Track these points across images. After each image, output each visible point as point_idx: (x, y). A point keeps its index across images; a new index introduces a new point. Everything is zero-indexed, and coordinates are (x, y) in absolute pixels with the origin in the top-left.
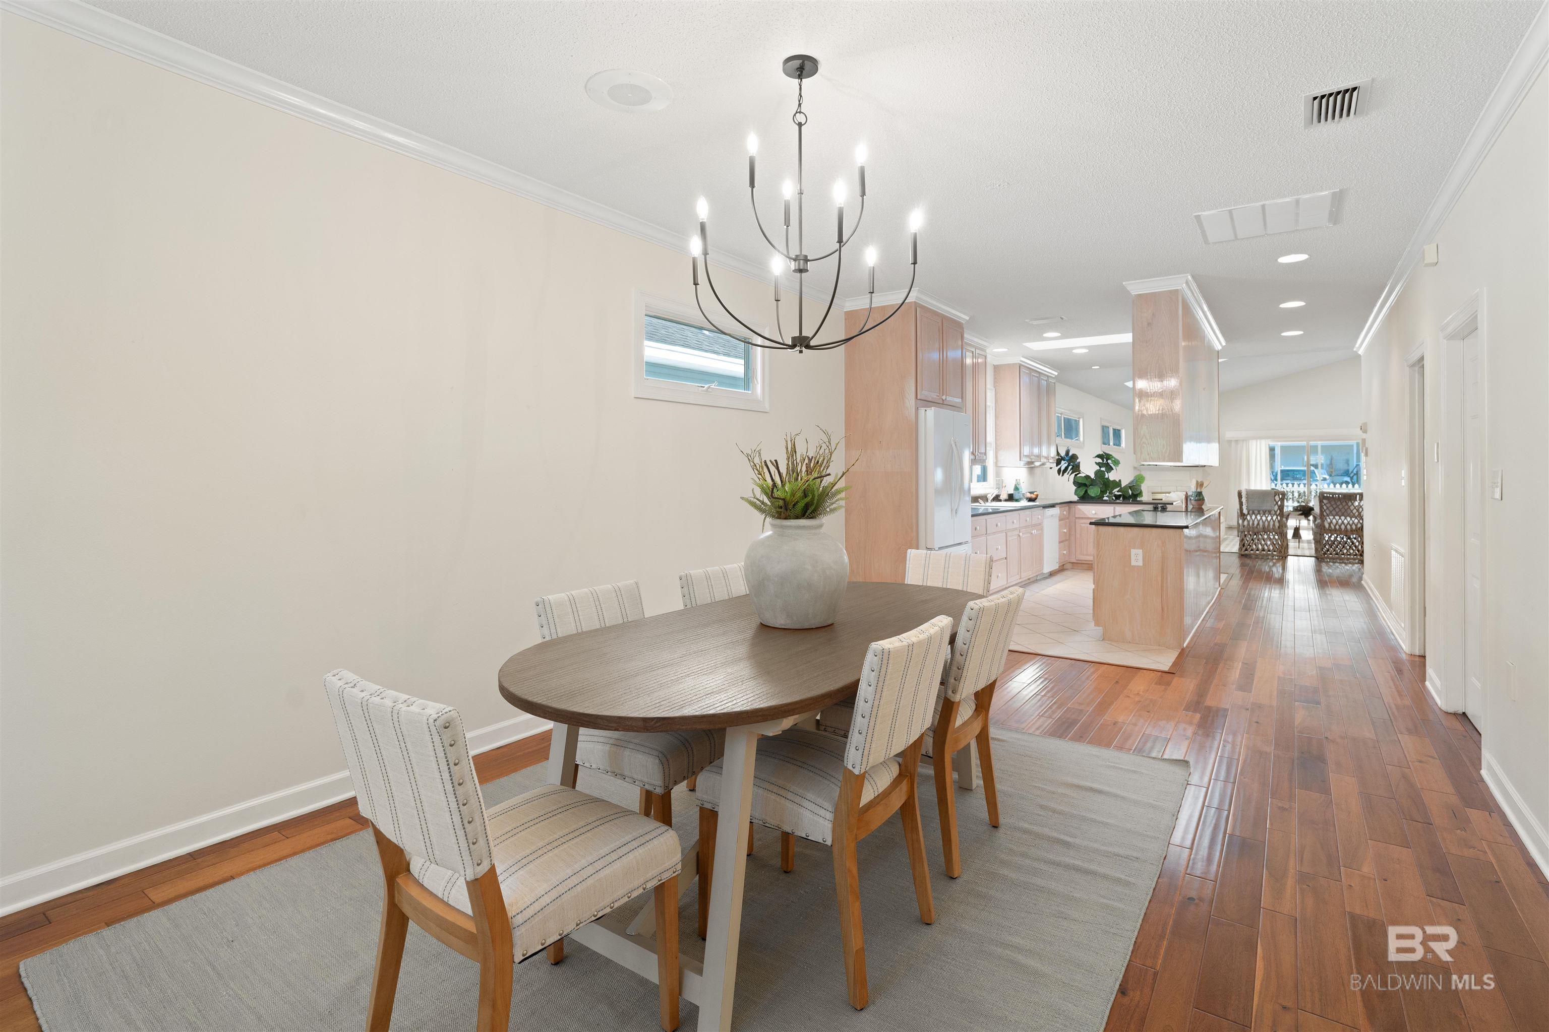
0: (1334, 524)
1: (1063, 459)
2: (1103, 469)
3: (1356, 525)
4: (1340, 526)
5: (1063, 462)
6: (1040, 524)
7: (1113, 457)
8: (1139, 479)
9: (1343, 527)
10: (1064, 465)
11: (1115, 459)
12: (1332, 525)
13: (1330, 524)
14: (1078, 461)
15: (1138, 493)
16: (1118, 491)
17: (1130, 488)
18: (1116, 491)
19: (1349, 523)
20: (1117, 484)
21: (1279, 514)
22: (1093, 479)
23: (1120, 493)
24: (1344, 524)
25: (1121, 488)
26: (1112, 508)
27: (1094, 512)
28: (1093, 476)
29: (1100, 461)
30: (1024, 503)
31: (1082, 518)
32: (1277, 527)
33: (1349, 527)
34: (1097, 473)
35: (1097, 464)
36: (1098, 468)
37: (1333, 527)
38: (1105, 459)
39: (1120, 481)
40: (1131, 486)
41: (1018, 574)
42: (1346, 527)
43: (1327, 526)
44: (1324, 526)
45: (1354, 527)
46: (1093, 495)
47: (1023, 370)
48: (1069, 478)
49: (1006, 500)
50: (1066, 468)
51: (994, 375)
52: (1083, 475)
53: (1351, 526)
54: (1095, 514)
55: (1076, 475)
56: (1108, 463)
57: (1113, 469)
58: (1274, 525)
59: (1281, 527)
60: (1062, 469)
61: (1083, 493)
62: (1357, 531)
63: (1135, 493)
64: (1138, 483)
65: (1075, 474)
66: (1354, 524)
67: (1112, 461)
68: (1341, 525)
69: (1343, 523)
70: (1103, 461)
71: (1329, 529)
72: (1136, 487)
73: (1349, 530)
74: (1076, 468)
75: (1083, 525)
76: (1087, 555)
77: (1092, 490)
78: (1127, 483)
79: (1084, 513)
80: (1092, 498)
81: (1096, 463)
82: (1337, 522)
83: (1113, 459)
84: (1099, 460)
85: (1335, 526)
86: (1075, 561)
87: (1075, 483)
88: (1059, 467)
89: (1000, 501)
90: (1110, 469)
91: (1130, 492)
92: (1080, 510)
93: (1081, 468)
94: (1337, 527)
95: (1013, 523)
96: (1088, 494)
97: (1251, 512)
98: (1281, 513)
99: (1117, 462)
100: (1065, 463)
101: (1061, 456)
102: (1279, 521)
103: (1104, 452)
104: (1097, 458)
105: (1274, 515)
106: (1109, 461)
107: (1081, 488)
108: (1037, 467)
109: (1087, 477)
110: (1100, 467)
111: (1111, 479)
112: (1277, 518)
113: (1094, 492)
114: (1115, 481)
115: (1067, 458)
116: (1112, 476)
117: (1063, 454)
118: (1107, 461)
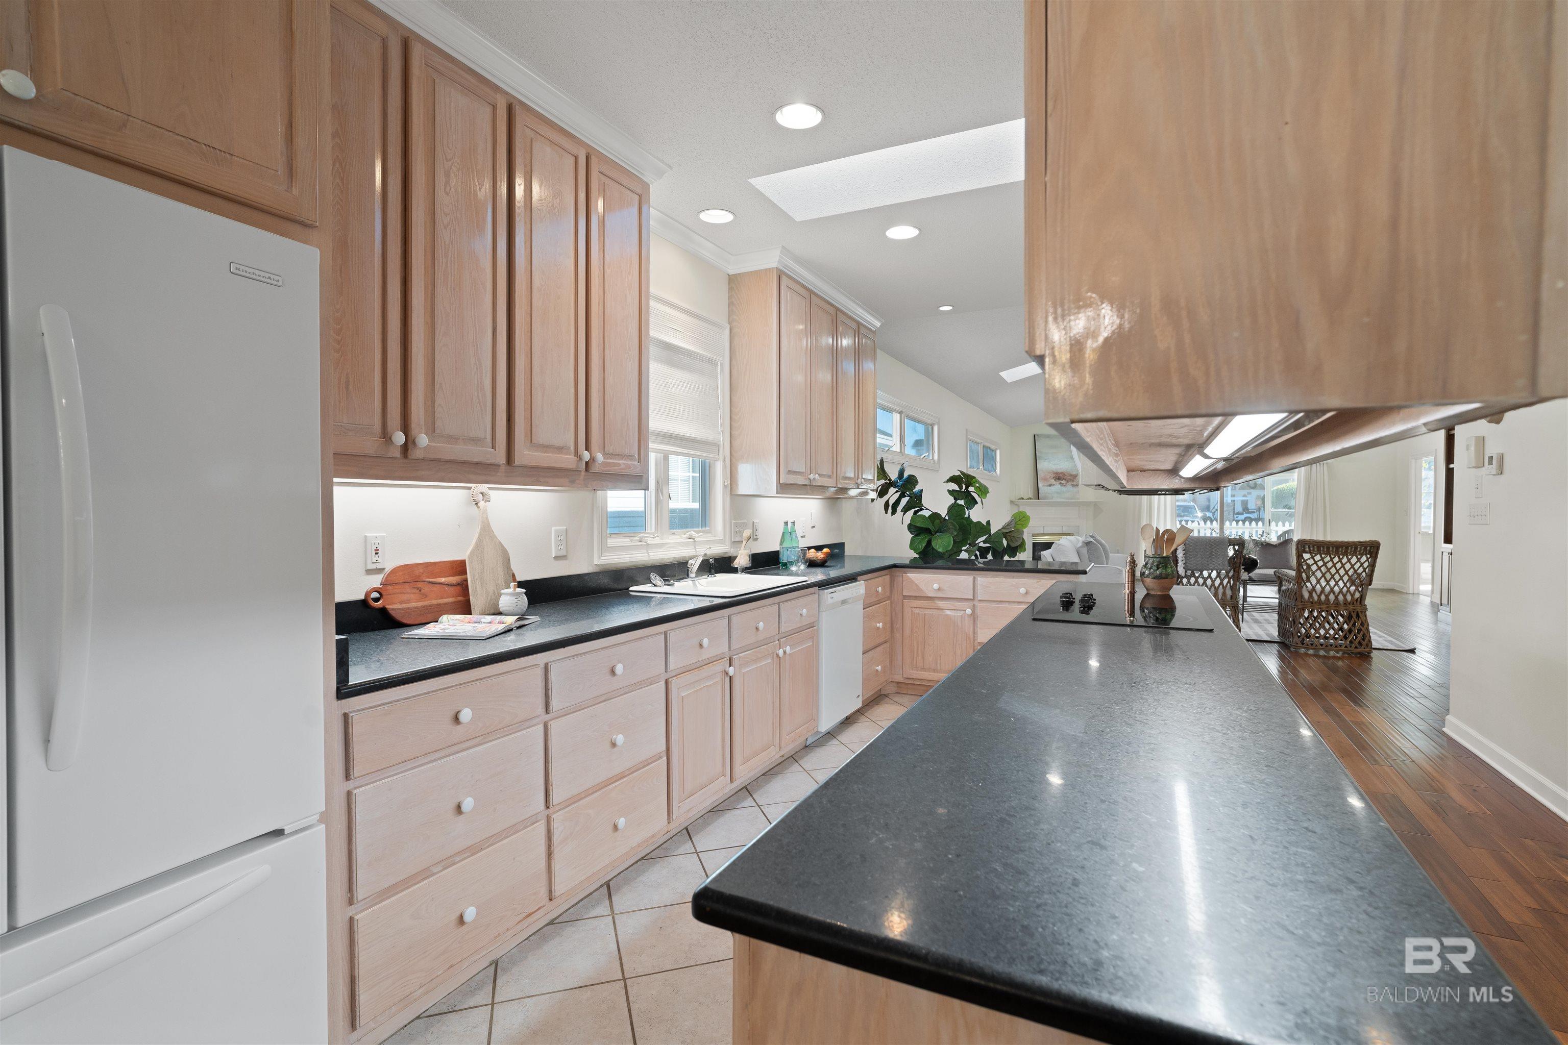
0: (1318, 593)
1: (891, 484)
2: (961, 502)
3: (1352, 595)
4: (1327, 596)
5: (892, 490)
6: (811, 626)
7: (977, 482)
8: (1020, 520)
9: (1332, 597)
10: (893, 494)
11: (980, 484)
12: (1314, 594)
13: (1310, 593)
14: (917, 488)
15: (1018, 544)
16: (984, 542)
17: (1005, 535)
18: (981, 541)
19: (1341, 591)
20: (984, 528)
21: (1233, 575)
22: (945, 519)
23: (988, 545)
24: (1334, 594)
25: (990, 535)
26: (971, 578)
27: (936, 586)
28: (944, 513)
29: (956, 487)
30: (798, 575)
31: (916, 598)
32: (1229, 597)
33: (1341, 597)
34: (951, 509)
35: (951, 492)
36: (951, 500)
37: (1316, 598)
38: (964, 485)
39: (988, 523)
40: (1005, 533)
41: (724, 775)
42: (1336, 597)
43: (1306, 595)
44: (1302, 596)
45: (1349, 598)
46: (940, 550)
47: (785, 281)
48: (902, 521)
49: (746, 570)
50: (897, 502)
51: (730, 297)
52: (926, 513)
53: (1344, 596)
54: (939, 589)
55: (916, 513)
56: (969, 492)
57: (976, 503)
58: (1224, 594)
59: (1234, 597)
60: (891, 503)
61: (924, 545)
62: (1353, 604)
63: (1013, 545)
64: (1018, 527)
65: (913, 511)
66: (1350, 592)
67: (976, 488)
68: (1329, 593)
69: (1332, 590)
70: (961, 487)
71: (1308, 601)
72: (1015, 535)
73: (1342, 603)
74: (916, 502)
75: (917, 611)
76: (923, 669)
77: (939, 541)
78: (1000, 527)
79: (919, 589)
80: (941, 556)
81: (949, 491)
82: (1323, 589)
83: (977, 485)
84: (954, 487)
85: (1319, 596)
86: (902, 680)
87: (910, 527)
88: (886, 498)
89: (735, 570)
90: (972, 502)
91: (1005, 543)
92: (912, 582)
93: (924, 502)
94: (1323, 597)
95: (701, 646)
96: (933, 549)
97: (1189, 573)
98: (1236, 575)
99: (983, 491)
100: (897, 492)
101: (890, 480)
102: (1232, 588)
103: (961, 472)
104: (950, 483)
105: (1225, 578)
106: (971, 489)
107: (919, 538)
108: (852, 497)
109: (935, 516)
110: (956, 499)
111: (975, 519)
112: (1229, 582)
113: (942, 543)
114: (979, 523)
115: (900, 483)
116: (976, 514)
117: (894, 476)
118: (967, 488)
